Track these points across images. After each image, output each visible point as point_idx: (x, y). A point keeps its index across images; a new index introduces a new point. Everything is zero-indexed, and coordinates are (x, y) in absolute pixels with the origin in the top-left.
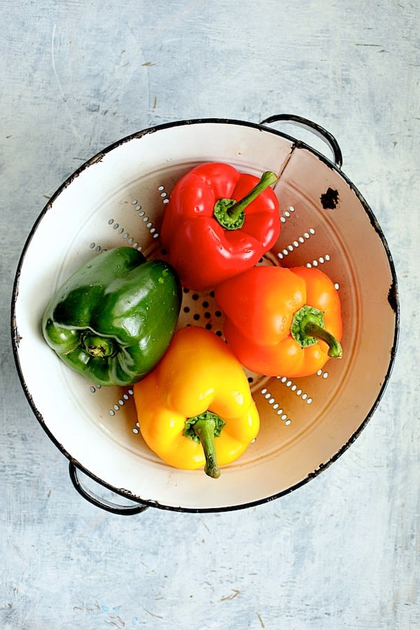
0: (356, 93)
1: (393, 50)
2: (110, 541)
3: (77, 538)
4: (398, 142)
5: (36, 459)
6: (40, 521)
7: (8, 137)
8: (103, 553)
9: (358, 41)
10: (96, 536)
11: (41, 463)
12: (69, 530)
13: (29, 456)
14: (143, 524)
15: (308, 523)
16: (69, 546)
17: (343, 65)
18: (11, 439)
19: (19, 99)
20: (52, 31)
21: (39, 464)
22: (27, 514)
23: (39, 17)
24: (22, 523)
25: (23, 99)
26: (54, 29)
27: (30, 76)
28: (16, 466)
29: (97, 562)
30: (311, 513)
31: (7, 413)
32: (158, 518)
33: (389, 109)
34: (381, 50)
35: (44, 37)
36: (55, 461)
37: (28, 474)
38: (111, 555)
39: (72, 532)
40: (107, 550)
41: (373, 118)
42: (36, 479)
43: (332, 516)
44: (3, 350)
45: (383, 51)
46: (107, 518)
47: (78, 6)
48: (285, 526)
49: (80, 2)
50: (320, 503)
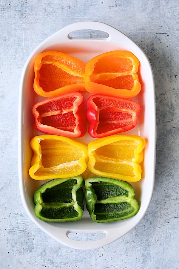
0: (157, 55)
1: (172, 35)
2: (62, 257)
3: (47, 257)
4: (177, 75)
5: (27, 223)
6: (30, 251)
7: (6, 83)
8: (59, 263)
9: (157, 32)
10: (55, 256)
11: (30, 225)
12: (43, 254)
13: (24, 222)
16: (44, 261)
17: (151, 43)
18: (15, 215)
19: (10, 66)
20: (23, 35)
22: (24, 248)
23: (17, 29)
24: (23, 252)
25: (12, 66)
27: (15, 55)
28: (18, 227)
29: (56, 267)
30: (148, 239)
33: (172, 61)
35: (19, 38)
37: (24, 230)
38: (62, 263)
39: (45, 254)
41: (165, 65)
42: (28, 232)
43: (158, 240)
45: (168, 36)
46: (60, 248)
47: (34, 24)
48: (138, 246)
49: (35, 22)
50: (152, 235)
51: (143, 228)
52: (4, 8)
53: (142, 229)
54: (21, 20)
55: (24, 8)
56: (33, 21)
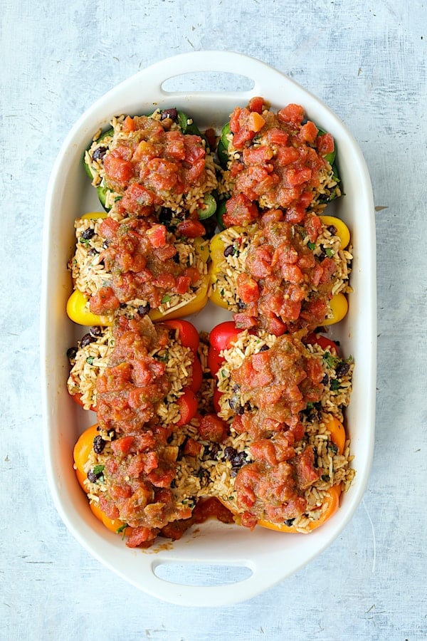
0: (51, 511)
1: (13, 559)
2: (292, 24)
3: (328, 25)
4: (4, 462)
5: (375, 108)
6: (368, 42)
7: (419, 450)
8: (299, 11)
9: (50, 566)
10: (308, 29)
11: (369, 104)
12: (337, 34)
13: (382, 111)
14: (259, 45)
15: (83, 53)
16: (336, 17)
17: (65, 540)
18: (403, 128)
19: (409, 491)
20: (376, 566)
21: (371, 102)
22: (383, 49)
23: (390, 580)
24: (387, 40)
25: (405, 492)
26: (374, 567)
27: (398, 517)
28: (397, 99)
30: (81, 64)
31: (408, 156)
32: (243, 51)
33: (14, 495)
34: (26, 558)
35: (385, 558)
36: (354, 107)
37: (382, 93)
38: (291, 10)
39: (333, 32)
40: (295, 14)
41: (32, 486)
42: (374, 87)
43: (58, 62)
44: (415, 224)
45: (24, 557)
46: (297, 48)
47: (349, 592)
48: (107, 49)
49: (346, 598)
50: (71, 75)
51: (93, 92)
52: (421, 631)
53: (96, 90)
54: (381, 601)
55: (373, 632)
56: (350, 599)
